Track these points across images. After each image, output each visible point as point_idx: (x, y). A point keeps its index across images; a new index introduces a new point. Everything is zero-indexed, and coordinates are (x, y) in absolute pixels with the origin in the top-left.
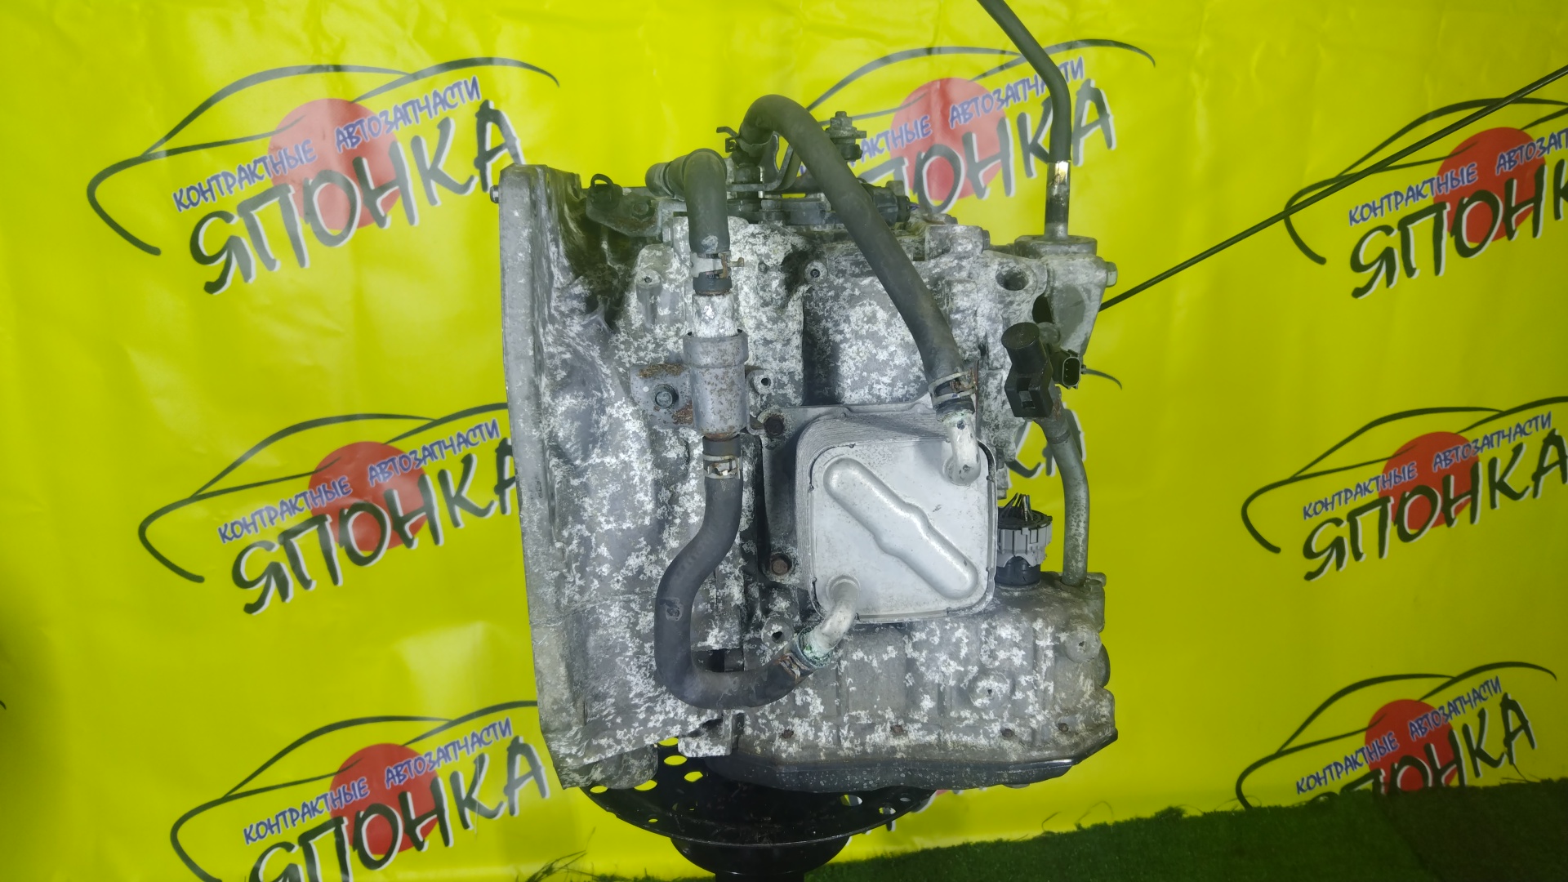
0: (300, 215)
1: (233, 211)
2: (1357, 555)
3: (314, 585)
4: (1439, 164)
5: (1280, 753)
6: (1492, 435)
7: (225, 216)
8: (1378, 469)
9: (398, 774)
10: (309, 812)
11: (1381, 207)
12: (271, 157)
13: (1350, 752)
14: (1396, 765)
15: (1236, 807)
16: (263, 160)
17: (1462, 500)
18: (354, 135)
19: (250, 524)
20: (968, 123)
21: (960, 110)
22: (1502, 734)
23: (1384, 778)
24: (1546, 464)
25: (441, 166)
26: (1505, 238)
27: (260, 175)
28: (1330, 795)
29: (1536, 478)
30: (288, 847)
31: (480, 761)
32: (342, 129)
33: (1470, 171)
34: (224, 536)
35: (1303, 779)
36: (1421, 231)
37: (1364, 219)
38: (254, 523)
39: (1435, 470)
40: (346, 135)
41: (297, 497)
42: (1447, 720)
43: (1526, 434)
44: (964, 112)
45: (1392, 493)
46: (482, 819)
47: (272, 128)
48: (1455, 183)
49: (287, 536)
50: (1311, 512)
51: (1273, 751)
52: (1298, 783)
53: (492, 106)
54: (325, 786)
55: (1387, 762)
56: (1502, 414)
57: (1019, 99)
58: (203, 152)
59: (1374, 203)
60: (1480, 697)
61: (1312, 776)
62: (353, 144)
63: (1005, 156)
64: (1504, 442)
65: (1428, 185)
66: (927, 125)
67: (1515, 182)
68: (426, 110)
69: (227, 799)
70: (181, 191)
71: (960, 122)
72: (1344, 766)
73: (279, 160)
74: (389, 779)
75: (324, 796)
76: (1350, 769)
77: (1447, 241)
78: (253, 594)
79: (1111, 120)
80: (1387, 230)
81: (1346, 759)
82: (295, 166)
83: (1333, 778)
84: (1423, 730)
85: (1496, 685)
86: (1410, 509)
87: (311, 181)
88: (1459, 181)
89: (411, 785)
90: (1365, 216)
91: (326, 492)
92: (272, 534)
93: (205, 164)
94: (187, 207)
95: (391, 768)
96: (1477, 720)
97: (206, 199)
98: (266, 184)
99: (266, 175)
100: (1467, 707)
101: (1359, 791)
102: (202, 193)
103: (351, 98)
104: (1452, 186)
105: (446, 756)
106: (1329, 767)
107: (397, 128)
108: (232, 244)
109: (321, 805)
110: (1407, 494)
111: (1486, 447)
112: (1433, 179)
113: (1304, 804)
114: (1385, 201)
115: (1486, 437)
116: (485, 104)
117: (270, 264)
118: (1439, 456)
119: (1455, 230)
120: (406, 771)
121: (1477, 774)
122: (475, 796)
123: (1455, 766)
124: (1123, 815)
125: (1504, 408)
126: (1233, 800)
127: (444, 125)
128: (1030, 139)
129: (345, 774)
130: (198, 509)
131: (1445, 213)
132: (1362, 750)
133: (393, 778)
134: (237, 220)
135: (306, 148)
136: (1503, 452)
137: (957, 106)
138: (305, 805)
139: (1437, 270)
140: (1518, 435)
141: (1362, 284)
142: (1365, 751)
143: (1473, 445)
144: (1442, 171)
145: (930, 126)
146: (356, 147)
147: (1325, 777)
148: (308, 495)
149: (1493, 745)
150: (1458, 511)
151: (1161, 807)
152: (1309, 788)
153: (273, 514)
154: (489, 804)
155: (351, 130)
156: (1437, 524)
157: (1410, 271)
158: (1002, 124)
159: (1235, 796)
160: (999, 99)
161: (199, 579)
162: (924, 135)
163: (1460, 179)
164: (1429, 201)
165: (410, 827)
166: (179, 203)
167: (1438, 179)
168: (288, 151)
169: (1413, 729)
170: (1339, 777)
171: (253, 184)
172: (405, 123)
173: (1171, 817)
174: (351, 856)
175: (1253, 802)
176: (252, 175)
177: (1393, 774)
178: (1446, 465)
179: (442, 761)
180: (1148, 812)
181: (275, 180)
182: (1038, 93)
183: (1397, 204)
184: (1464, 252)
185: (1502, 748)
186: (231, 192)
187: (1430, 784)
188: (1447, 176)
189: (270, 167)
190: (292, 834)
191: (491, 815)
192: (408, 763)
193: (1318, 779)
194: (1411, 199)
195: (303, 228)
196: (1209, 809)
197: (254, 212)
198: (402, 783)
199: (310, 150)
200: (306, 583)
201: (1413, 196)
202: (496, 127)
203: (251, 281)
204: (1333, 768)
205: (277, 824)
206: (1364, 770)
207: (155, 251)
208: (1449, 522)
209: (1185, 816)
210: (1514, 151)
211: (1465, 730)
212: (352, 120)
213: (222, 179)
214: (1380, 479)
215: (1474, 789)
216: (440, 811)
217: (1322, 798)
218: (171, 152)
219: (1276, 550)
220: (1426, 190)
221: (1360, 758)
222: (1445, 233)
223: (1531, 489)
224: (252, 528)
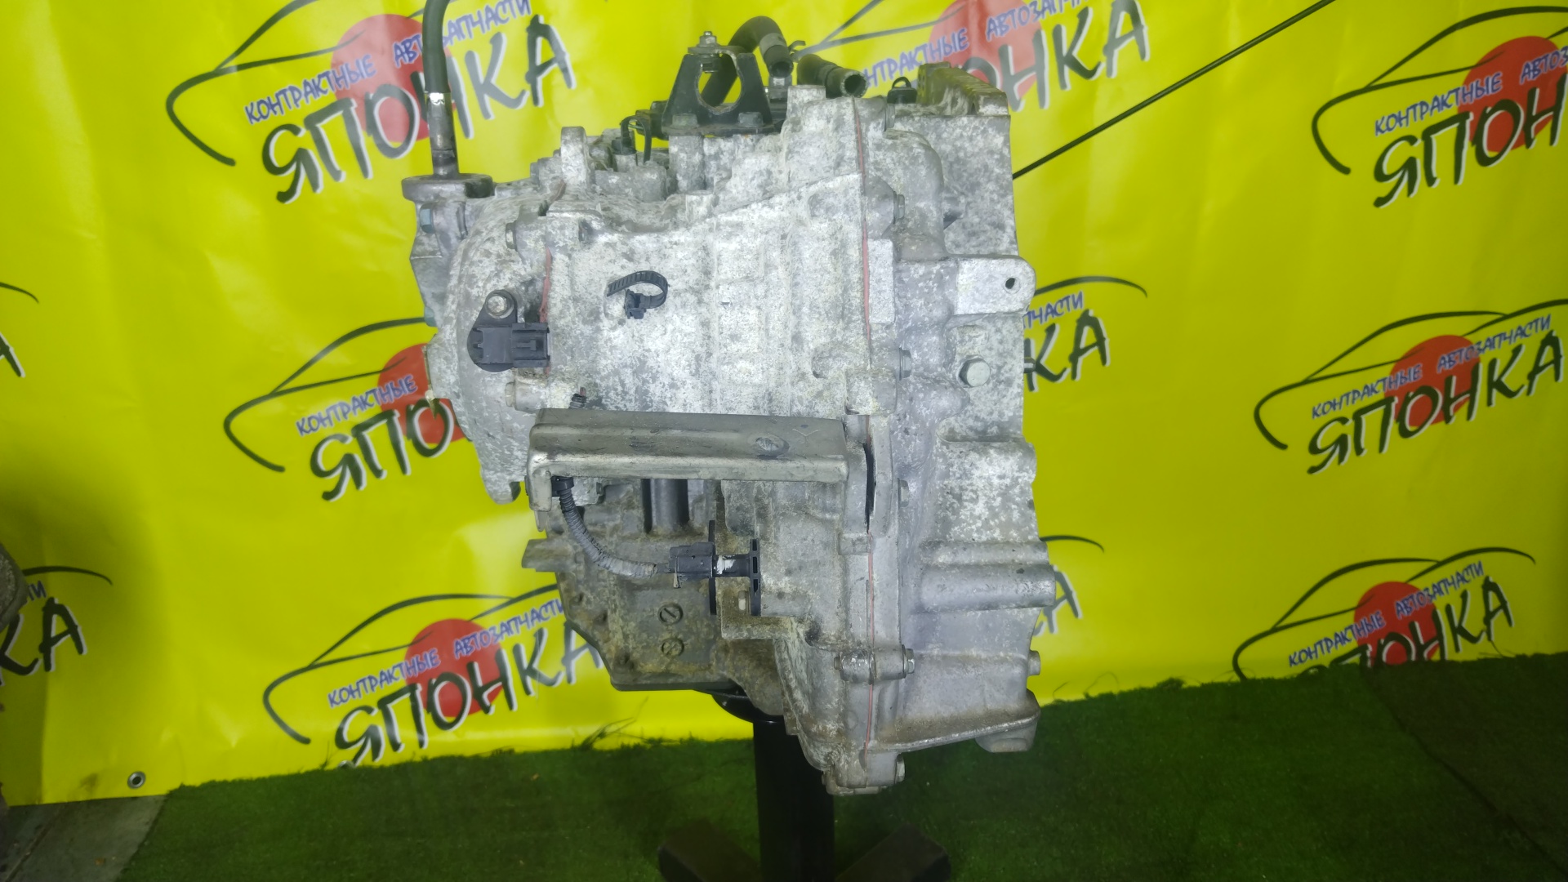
0: (363, 127)
1: (300, 124)
2: (1359, 450)
3: (385, 474)
4: (1465, 74)
5: (1275, 630)
6: (1495, 337)
7: (294, 130)
8: (1385, 372)
9: (466, 646)
10: (386, 679)
11: (1407, 117)
12: (334, 72)
13: (1340, 629)
14: (1382, 641)
15: (1232, 677)
16: (326, 74)
17: (1461, 399)
18: (411, 50)
19: (325, 419)
20: (1004, 35)
21: (997, 22)
22: (1482, 613)
23: (1371, 653)
24: (1542, 363)
25: (494, 81)
26: (1523, 147)
27: (324, 89)
28: (1320, 668)
29: (1531, 377)
30: (369, 710)
31: (540, 635)
32: (399, 44)
33: (1495, 80)
34: (301, 430)
35: (1295, 654)
36: (1444, 141)
37: (1389, 129)
38: (328, 417)
39: (1439, 371)
40: (404, 50)
41: (367, 393)
42: (1431, 600)
43: (1526, 336)
44: (1001, 25)
45: (1397, 393)
46: (542, 686)
47: (334, 43)
48: (1480, 92)
49: (359, 430)
50: (1319, 412)
51: (1268, 627)
52: (1290, 657)
53: (542, 21)
54: (400, 656)
55: (1374, 638)
56: (1506, 317)
57: (1055, 10)
58: (271, 67)
59: (1400, 113)
60: (1463, 579)
61: (1304, 651)
62: (410, 59)
63: (1040, 68)
64: (1505, 343)
65: (1453, 95)
66: (964, 38)
67: (1538, 91)
68: (479, 26)
69: (312, 667)
70: (252, 104)
71: (996, 35)
72: (1334, 641)
73: (341, 75)
74: (457, 651)
75: (400, 665)
76: (1339, 644)
77: (1468, 150)
78: (330, 483)
79: (1146, 31)
80: (1411, 140)
81: (1336, 635)
82: (356, 80)
83: (1323, 653)
84: (1409, 610)
85: (1479, 569)
86: (1413, 408)
87: (371, 95)
88: (1483, 90)
89: (476, 655)
90: (1391, 126)
91: (393, 390)
92: (345, 428)
93: (273, 79)
94: (258, 120)
95: (459, 640)
96: (1460, 601)
97: (275, 112)
98: (329, 98)
99: (330, 90)
100: (1451, 589)
101: (1348, 665)
102: (271, 106)
103: (407, 14)
104: (1477, 96)
105: (508, 630)
106: (1320, 643)
107: (452, 43)
108: (301, 156)
109: (397, 673)
110: (1411, 394)
111: (1488, 349)
112: (1459, 89)
113: (1295, 676)
114: (1411, 111)
115: (1488, 340)
116: (535, 19)
117: (336, 174)
118: (1444, 358)
119: (1477, 140)
120: (472, 643)
121: (1457, 649)
122: (535, 666)
123: (1436, 643)
124: (1128, 686)
125: (1508, 311)
126: (1229, 672)
127: (496, 40)
128: (1065, 51)
129: (418, 645)
130: (276, 405)
131: (1468, 123)
132: (1350, 627)
133: (461, 649)
134: (304, 133)
135: (367, 63)
136: (1502, 354)
137: (994, 18)
138: (382, 673)
139: (1457, 179)
140: (1518, 337)
141: (1384, 193)
142: (1354, 628)
143: (1476, 347)
144: (1467, 81)
145: (967, 38)
146: (413, 62)
147: (1316, 651)
148: (377, 392)
149: (1473, 622)
150: (1457, 409)
151: (1163, 678)
152: (1301, 661)
153: (346, 409)
154: (548, 674)
155: (408, 45)
156: (1436, 421)
157: (1431, 180)
158: (1038, 36)
159: (1231, 667)
160: (1035, 11)
161: (280, 469)
162: (961, 48)
163: (1485, 88)
164: (1452, 111)
165: (478, 693)
166: (251, 116)
167: (1463, 89)
168: (350, 67)
169: (1399, 608)
170: (1329, 651)
171: (318, 98)
172: (459, 38)
173: (1172, 687)
174: (426, 718)
175: (1249, 674)
176: (316, 90)
177: (1379, 649)
178: (1450, 366)
179: (505, 634)
180: (1150, 683)
181: (338, 93)
182: (1073, 4)
183: (1422, 114)
184: (1484, 161)
185: (1483, 626)
186: (297, 106)
187: (1413, 657)
188: (1472, 85)
189: (333, 81)
190: (371, 698)
191: (551, 683)
192: (474, 636)
193: (1309, 653)
194: (1436, 110)
195: (366, 141)
196: (1207, 680)
197: (319, 125)
198: (470, 654)
199: (370, 65)
200: (377, 473)
201: (1438, 106)
202: (546, 42)
203: (319, 191)
204: (1324, 644)
205: (358, 689)
206: (1353, 645)
207: (230, 162)
208: (1446, 417)
209: (1184, 686)
210: (1539, 60)
211: (1448, 609)
212: (409, 36)
213: (289, 93)
214: (1387, 381)
215: (1453, 663)
216: (503, 679)
217: (1312, 671)
218: (241, 67)
219: (1283, 446)
220: (1451, 100)
221: (1349, 635)
222: (1467, 142)
223: (1526, 388)
224: (327, 422)
